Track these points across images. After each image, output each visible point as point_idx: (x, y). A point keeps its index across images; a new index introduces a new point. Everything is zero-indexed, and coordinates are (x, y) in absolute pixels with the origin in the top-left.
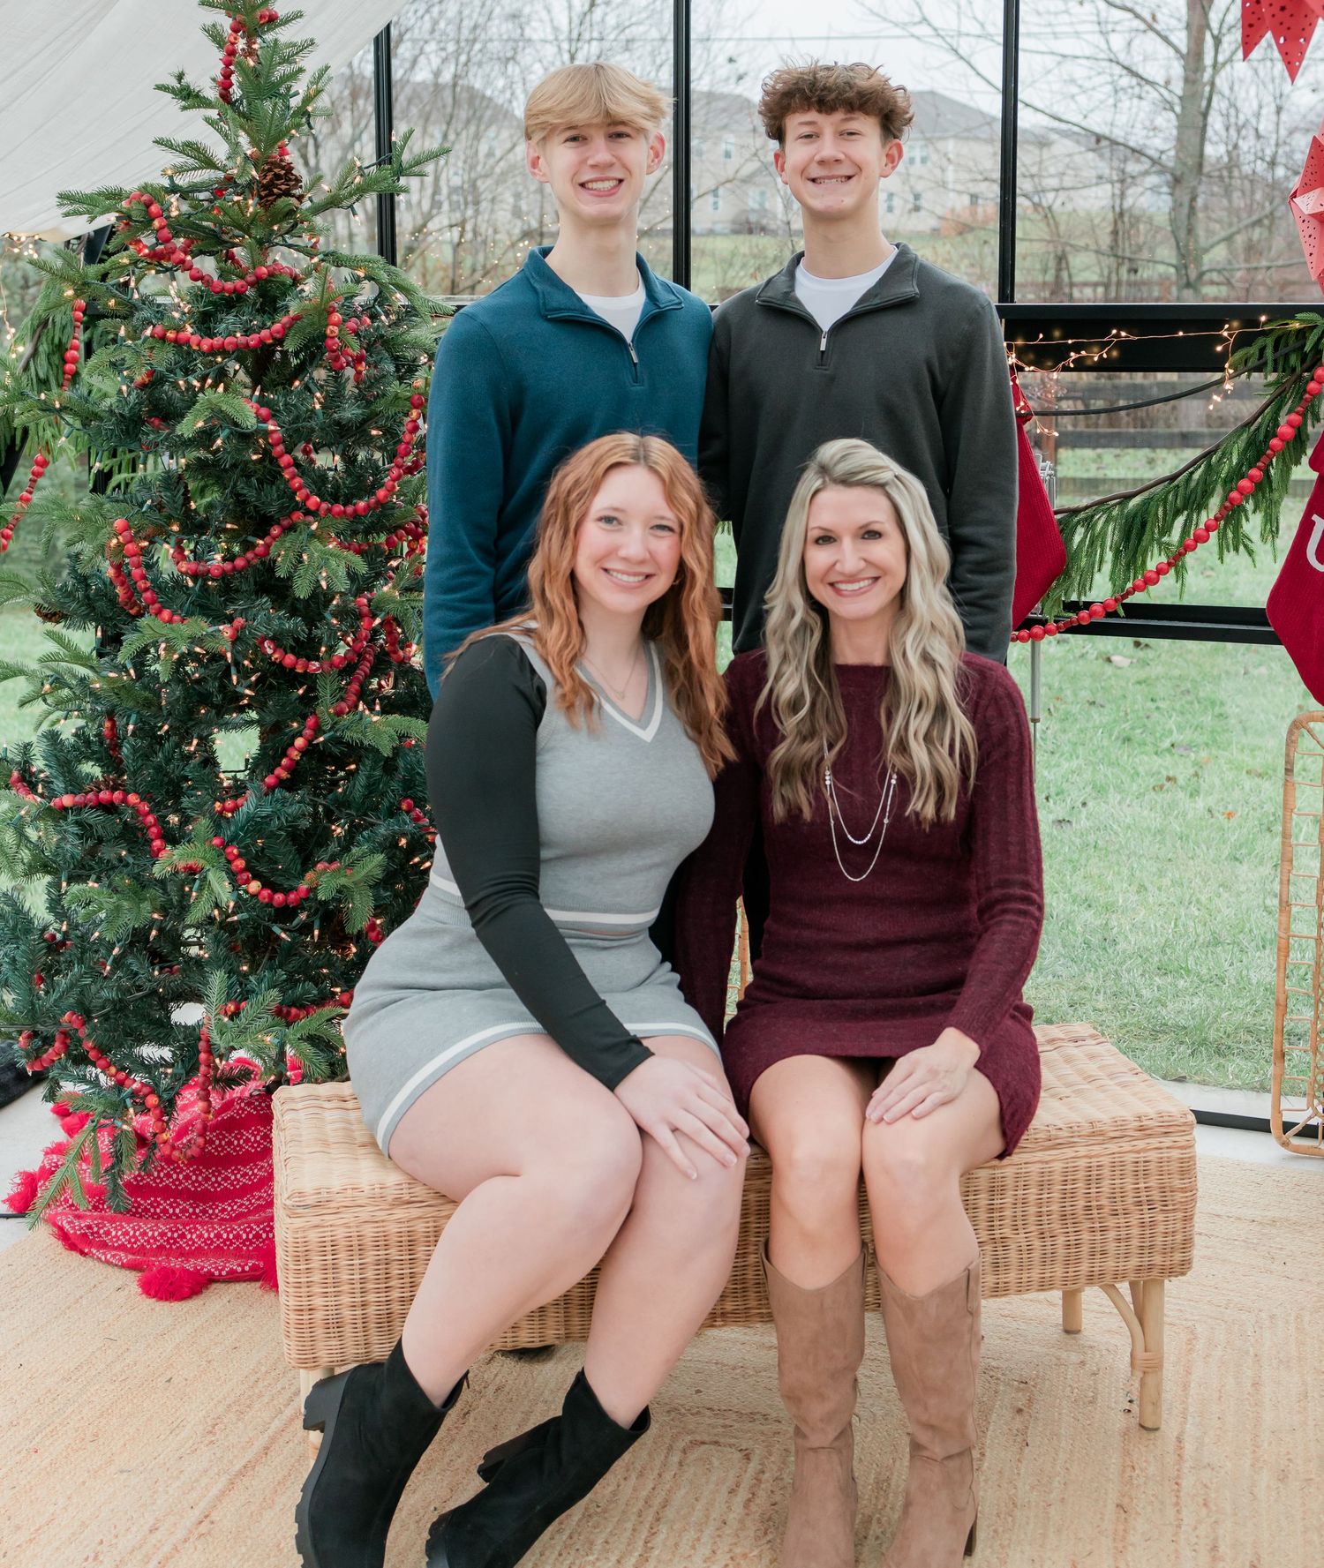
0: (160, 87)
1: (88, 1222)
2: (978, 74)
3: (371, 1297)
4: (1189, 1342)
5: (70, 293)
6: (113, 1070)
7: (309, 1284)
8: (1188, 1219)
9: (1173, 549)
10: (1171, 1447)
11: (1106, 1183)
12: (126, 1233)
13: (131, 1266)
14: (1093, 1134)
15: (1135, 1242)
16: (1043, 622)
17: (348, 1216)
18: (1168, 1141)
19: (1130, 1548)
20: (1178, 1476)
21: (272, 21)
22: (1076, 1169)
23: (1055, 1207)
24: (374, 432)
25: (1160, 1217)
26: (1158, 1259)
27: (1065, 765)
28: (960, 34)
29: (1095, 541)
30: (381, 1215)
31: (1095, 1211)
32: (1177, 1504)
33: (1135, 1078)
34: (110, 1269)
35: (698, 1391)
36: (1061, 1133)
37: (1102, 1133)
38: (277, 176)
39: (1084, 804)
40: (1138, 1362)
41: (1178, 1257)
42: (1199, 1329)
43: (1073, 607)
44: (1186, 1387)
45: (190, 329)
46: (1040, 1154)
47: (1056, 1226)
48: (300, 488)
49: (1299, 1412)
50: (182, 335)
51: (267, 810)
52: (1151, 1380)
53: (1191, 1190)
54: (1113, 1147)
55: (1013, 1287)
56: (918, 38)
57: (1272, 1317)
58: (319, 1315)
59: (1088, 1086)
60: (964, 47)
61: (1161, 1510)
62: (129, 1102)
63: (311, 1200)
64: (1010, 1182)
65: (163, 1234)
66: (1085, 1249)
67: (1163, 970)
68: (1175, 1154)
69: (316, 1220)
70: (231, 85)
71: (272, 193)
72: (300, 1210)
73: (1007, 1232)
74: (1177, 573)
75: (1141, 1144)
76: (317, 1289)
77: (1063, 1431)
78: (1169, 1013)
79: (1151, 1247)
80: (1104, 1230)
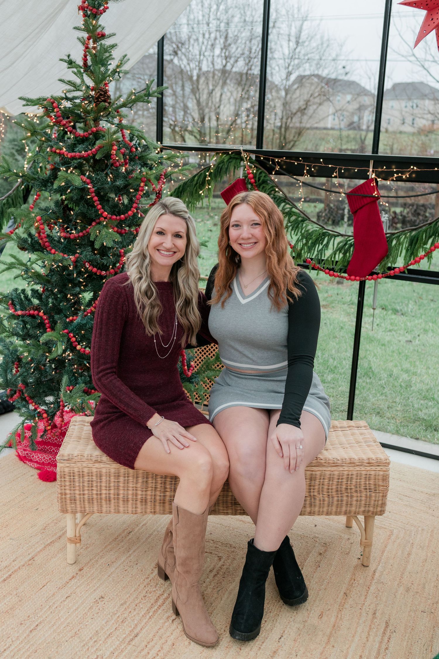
0: (61, 60)
1: (27, 452)
2: (431, 75)
3: (86, 492)
4: (390, 536)
5: (29, 134)
6: (34, 404)
7: (65, 486)
8: (384, 496)
9: (427, 250)
10: (371, 574)
11: (354, 480)
12: (39, 457)
13: (38, 468)
14: (350, 463)
15: (363, 502)
16: (377, 274)
17: (79, 464)
18: (379, 468)
19: (344, 610)
20: (370, 585)
21: (103, 36)
22: (343, 475)
23: (334, 487)
24: (131, 190)
25: (373, 495)
26: (371, 509)
27: (417, 322)
28: (425, 60)
29: (399, 244)
30: (90, 465)
31: (349, 490)
32: (366, 595)
33: (374, 444)
34: (31, 469)
35: (211, 534)
36: (338, 461)
37: (354, 463)
38: (101, 95)
39: (419, 336)
40: (363, 543)
41: (379, 509)
42: (395, 531)
43: (390, 269)
44: (383, 552)
45: (65, 149)
46: (330, 468)
47: (334, 493)
48: (100, 209)
49: (422, 566)
50: (61, 151)
51: (85, 322)
52: (367, 549)
53: (387, 486)
54: (358, 468)
55: (317, 513)
56: (410, 61)
57: (423, 530)
58: (68, 496)
59: (356, 445)
60: (426, 65)
61: (359, 597)
62: (36, 415)
63: (66, 458)
64: (318, 477)
65: (50, 459)
66: (344, 502)
67: (425, 398)
68: (381, 473)
69: (68, 465)
70: (87, 60)
71: (98, 101)
72: (62, 461)
73: (316, 494)
74: (428, 259)
75: (368, 468)
76: (67, 488)
77: (333, 563)
78: (421, 415)
79: (369, 505)
80: (352, 497)
